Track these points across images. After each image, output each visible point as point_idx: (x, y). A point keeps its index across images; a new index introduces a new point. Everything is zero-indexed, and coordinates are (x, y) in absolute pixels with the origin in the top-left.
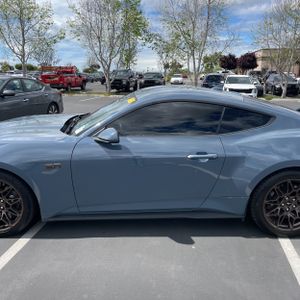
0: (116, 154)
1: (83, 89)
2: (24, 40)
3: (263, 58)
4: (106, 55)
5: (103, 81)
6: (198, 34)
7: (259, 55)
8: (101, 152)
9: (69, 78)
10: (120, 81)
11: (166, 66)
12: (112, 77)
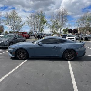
0: (41, 47)
1: (29, 38)
2: (14, 25)
3: (80, 30)
4: (36, 29)
5: (34, 36)
6: (60, 24)
7: (78, 29)
8: (39, 46)
9: (25, 35)
10: (40, 36)
11: (52, 32)
12: (37, 35)
